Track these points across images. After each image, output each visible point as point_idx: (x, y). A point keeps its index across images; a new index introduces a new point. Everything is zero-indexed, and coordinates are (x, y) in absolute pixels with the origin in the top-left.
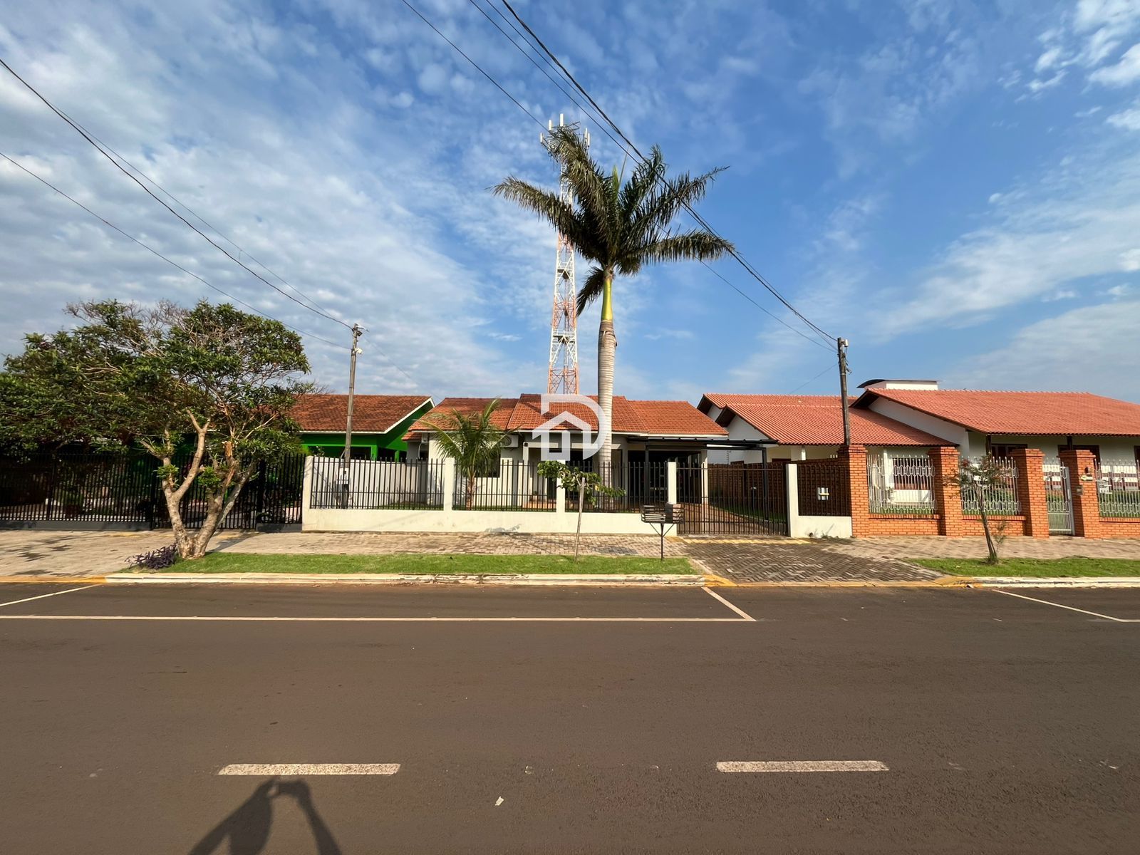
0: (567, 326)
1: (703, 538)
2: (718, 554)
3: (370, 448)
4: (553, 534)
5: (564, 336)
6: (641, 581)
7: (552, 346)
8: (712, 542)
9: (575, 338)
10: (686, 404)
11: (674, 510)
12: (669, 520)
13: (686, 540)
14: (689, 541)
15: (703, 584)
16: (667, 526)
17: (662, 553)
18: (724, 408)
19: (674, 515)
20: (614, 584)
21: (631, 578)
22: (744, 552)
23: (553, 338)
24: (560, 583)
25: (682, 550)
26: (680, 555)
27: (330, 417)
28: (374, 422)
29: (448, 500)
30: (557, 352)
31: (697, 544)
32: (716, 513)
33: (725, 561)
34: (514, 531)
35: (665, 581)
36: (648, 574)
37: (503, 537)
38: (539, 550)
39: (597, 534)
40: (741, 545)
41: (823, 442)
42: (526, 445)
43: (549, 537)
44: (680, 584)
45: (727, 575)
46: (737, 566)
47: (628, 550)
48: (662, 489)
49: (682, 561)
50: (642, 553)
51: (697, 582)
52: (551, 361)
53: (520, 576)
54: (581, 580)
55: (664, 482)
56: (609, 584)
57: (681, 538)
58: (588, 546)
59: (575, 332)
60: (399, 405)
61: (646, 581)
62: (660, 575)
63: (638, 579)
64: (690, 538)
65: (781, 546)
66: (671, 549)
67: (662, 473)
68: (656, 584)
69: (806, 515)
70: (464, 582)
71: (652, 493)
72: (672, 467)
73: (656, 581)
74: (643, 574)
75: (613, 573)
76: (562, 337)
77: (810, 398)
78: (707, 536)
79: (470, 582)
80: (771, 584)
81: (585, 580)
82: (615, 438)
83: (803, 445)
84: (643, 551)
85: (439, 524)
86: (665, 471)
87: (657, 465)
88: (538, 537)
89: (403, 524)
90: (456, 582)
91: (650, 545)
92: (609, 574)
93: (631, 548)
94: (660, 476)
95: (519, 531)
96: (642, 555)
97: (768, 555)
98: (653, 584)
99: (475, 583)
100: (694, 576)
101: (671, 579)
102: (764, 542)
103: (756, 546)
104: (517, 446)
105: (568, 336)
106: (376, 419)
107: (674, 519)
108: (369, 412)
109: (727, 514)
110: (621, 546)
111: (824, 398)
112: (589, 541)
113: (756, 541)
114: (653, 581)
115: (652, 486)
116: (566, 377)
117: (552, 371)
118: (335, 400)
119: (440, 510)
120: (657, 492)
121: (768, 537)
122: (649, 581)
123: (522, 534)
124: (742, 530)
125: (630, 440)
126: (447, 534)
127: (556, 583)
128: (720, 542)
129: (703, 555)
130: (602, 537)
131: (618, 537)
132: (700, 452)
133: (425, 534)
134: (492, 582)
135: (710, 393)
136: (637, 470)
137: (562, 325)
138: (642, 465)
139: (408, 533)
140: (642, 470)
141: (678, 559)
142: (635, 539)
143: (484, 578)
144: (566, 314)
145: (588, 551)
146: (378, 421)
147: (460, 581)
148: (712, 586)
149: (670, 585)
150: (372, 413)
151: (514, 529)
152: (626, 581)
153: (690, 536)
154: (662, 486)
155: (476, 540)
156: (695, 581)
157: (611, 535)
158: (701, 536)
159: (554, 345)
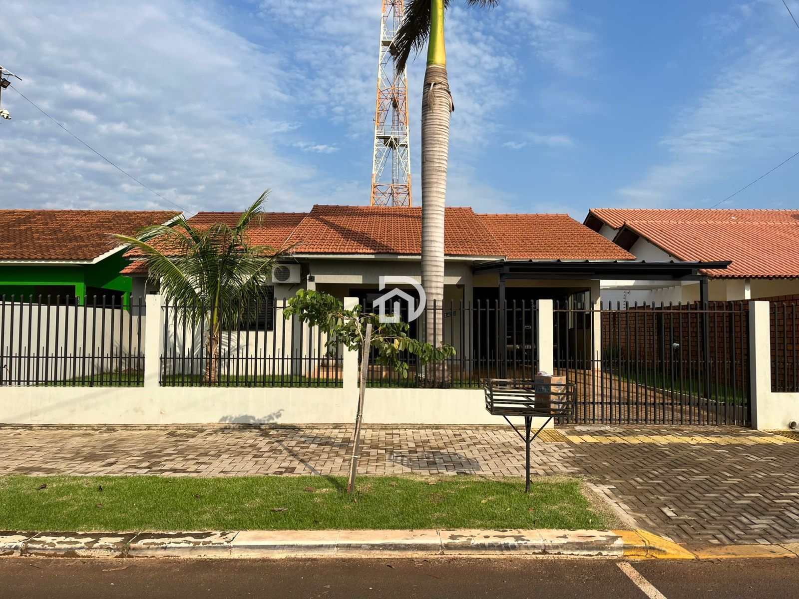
0: (396, 123)
1: (602, 433)
2: (635, 469)
3: (74, 287)
4: (336, 426)
5: (392, 137)
6: (481, 547)
7: (375, 153)
8: (619, 440)
9: (408, 139)
10: (566, 218)
11: (553, 389)
12: (543, 409)
13: (571, 438)
14: (576, 440)
15: (620, 553)
16: (538, 422)
17: (528, 467)
18: (620, 229)
19: (553, 398)
20: (420, 554)
21: (458, 541)
22: (684, 464)
23: (376, 141)
24: (301, 555)
25: (566, 460)
26: (563, 473)
27: (15, 240)
28: (80, 247)
29: (152, 367)
30: (382, 160)
31: (593, 445)
32: (616, 385)
33: (653, 486)
34: (271, 422)
35: (534, 547)
36: (497, 527)
37: (247, 434)
38: (295, 463)
39: (414, 426)
40: (672, 446)
41: (779, 274)
42: (312, 279)
43: (328, 433)
44: (567, 555)
45: (664, 525)
46: (681, 501)
47: (464, 460)
48: (529, 347)
49: (568, 490)
50: (488, 470)
51: (603, 549)
52: (374, 172)
53: (216, 538)
54: (349, 547)
55: (533, 337)
56: (409, 554)
57: (562, 432)
58: (392, 452)
59: (408, 131)
60: (129, 223)
61: (492, 547)
62: (523, 532)
63: (475, 541)
64: (580, 433)
65: (747, 448)
66: (544, 458)
67: (528, 322)
68: (515, 554)
69: (784, 391)
70: (88, 553)
71: (510, 354)
72: (546, 308)
73: (513, 547)
74: (486, 527)
75: (422, 526)
76: (389, 138)
77: (748, 213)
78: (608, 428)
79: (100, 555)
80: (765, 550)
81: (358, 547)
82: (450, 267)
83: (747, 279)
84: (491, 463)
85: (136, 410)
86: (533, 318)
87: (519, 305)
88: (308, 432)
89: (73, 411)
90: (71, 553)
91: (506, 449)
92: (412, 527)
93: (469, 456)
94: (525, 327)
95: (280, 421)
96: (489, 473)
97: (735, 472)
98: (507, 553)
99: (111, 556)
100: (598, 535)
101: (548, 543)
102: (714, 440)
103: (704, 450)
104: (299, 282)
105: (397, 137)
106: (87, 242)
107: (553, 406)
108: (78, 232)
109: (633, 387)
110: (451, 450)
111: (769, 214)
112: (396, 440)
113: (699, 439)
114: (507, 547)
115: (510, 342)
116: (395, 195)
117: (376, 187)
118: (34, 217)
119: (138, 385)
120: (519, 352)
121: (716, 429)
122: (500, 547)
123: (283, 427)
124: (668, 415)
125: (476, 268)
126: (149, 427)
127: (292, 555)
128: (633, 440)
129: (605, 471)
130: (422, 432)
131: (450, 432)
132: (588, 289)
133: (111, 429)
134: (150, 553)
135: (599, 208)
136: (484, 314)
137: (389, 123)
138: (493, 305)
139: (80, 427)
140: (493, 314)
141: (559, 486)
142: (481, 435)
143: (133, 545)
144: (395, 106)
145: (388, 463)
146: (86, 246)
147: (79, 552)
148: (638, 559)
149: (545, 557)
150: (83, 234)
151: (270, 417)
152: (448, 547)
153: (578, 428)
154: (528, 342)
155: (192, 441)
156: (600, 547)
157: (437, 427)
158: (597, 428)
159: (378, 150)
